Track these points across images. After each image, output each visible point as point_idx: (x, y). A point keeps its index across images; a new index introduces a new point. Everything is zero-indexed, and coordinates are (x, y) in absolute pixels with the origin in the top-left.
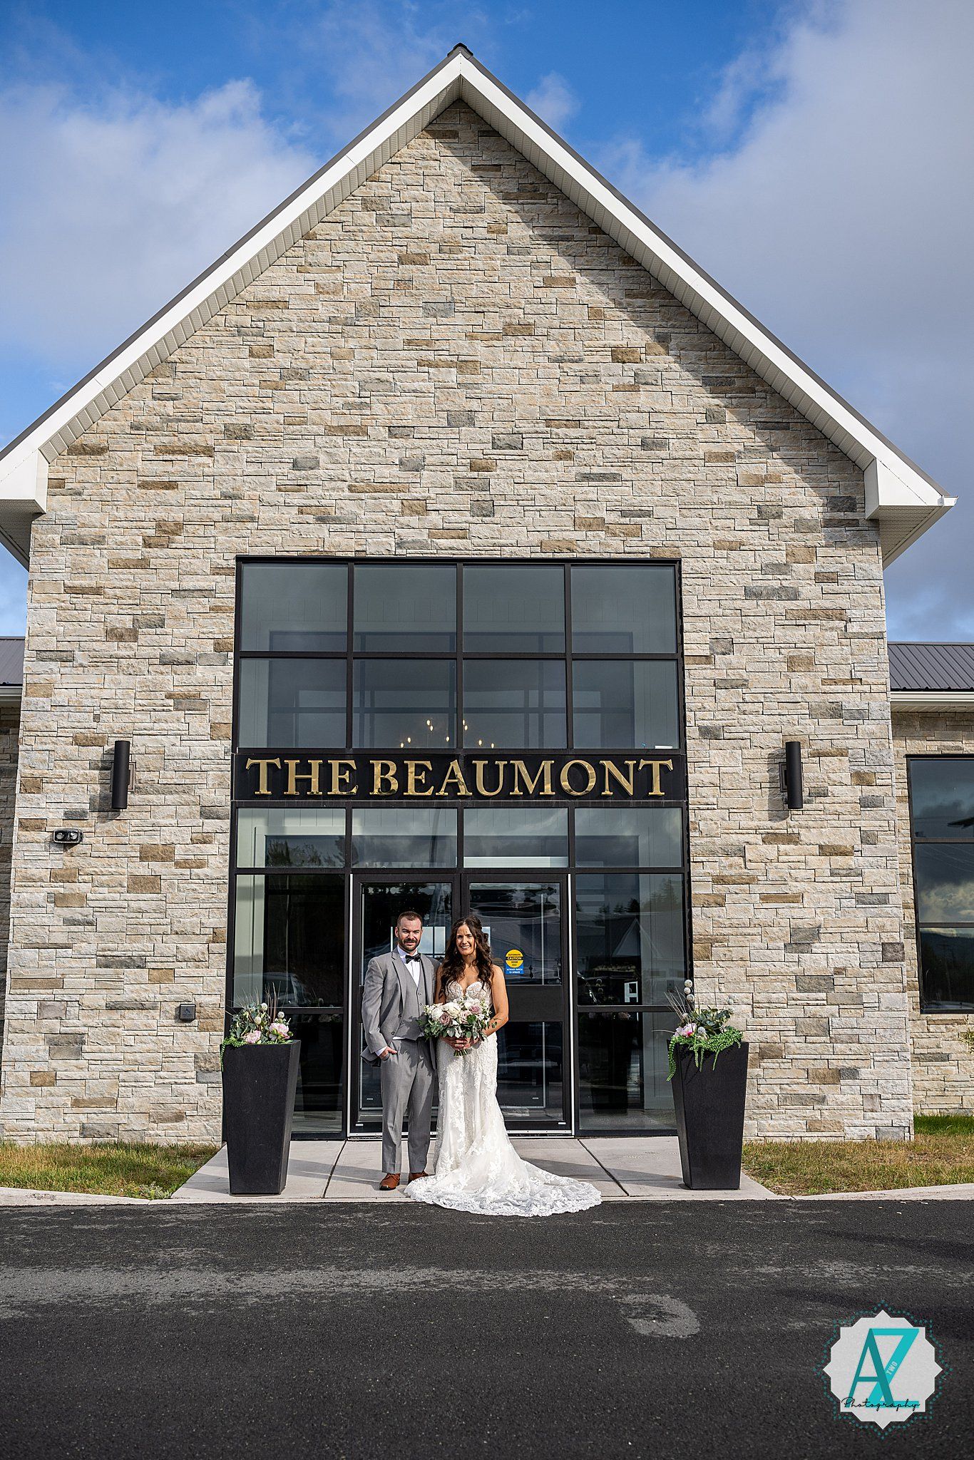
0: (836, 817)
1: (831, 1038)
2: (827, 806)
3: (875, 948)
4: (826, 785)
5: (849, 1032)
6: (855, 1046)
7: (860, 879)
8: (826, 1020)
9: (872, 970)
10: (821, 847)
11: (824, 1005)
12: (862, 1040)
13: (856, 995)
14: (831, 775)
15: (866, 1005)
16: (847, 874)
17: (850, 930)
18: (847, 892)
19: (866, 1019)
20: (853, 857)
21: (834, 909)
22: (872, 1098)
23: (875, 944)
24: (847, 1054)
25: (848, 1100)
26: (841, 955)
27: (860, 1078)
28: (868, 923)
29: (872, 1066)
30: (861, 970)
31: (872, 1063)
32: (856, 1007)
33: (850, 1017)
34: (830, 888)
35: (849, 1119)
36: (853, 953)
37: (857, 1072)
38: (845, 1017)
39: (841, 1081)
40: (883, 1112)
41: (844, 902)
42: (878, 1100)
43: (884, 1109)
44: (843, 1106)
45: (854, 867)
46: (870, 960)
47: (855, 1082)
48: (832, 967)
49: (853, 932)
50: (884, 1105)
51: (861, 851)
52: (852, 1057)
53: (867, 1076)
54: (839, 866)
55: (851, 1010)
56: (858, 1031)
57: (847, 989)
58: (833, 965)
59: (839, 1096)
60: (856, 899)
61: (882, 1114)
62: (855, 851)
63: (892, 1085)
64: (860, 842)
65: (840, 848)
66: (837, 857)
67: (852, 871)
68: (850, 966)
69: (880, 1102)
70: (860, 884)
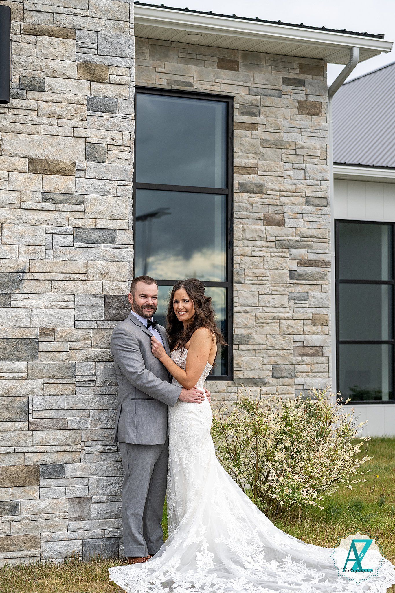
0: (54, 121)
1: (30, 423)
2: (42, 104)
3: (95, 302)
4: (43, 75)
5: (54, 414)
6: (61, 435)
7: (81, 208)
8: (25, 400)
9: (90, 331)
10: (31, 161)
11: (24, 379)
12: (72, 424)
13: (67, 365)
14: (52, 63)
15: (79, 379)
16: (64, 200)
17: (63, 277)
18: (64, 226)
19: (78, 397)
20: (73, 178)
21: (44, 248)
22: (80, 502)
23: (95, 296)
24: (50, 444)
25: (48, 506)
26: (50, 311)
27: (66, 476)
28: (88, 268)
29: (83, 460)
30: (76, 331)
31: (83, 456)
32: (65, 381)
33: (56, 395)
34: (39, 219)
35: (48, 532)
36: (67, 307)
37: (63, 468)
38: (50, 395)
39: (41, 481)
40: (94, 519)
41: (58, 239)
42: (88, 505)
43: (95, 515)
44: (40, 515)
45: (73, 191)
46: (88, 318)
47: (59, 482)
48: (37, 326)
49: (68, 279)
50: (95, 511)
51: (85, 170)
52: (56, 449)
53: (75, 474)
54: (54, 189)
55: (59, 385)
56: (67, 414)
57: (56, 357)
58: (38, 324)
59: (37, 501)
60: (75, 236)
61: (92, 523)
62: (77, 170)
63: (106, 484)
64: (84, 159)
65: (57, 164)
66: (52, 177)
67: (71, 196)
68: (62, 326)
69: (90, 506)
70: (81, 215)
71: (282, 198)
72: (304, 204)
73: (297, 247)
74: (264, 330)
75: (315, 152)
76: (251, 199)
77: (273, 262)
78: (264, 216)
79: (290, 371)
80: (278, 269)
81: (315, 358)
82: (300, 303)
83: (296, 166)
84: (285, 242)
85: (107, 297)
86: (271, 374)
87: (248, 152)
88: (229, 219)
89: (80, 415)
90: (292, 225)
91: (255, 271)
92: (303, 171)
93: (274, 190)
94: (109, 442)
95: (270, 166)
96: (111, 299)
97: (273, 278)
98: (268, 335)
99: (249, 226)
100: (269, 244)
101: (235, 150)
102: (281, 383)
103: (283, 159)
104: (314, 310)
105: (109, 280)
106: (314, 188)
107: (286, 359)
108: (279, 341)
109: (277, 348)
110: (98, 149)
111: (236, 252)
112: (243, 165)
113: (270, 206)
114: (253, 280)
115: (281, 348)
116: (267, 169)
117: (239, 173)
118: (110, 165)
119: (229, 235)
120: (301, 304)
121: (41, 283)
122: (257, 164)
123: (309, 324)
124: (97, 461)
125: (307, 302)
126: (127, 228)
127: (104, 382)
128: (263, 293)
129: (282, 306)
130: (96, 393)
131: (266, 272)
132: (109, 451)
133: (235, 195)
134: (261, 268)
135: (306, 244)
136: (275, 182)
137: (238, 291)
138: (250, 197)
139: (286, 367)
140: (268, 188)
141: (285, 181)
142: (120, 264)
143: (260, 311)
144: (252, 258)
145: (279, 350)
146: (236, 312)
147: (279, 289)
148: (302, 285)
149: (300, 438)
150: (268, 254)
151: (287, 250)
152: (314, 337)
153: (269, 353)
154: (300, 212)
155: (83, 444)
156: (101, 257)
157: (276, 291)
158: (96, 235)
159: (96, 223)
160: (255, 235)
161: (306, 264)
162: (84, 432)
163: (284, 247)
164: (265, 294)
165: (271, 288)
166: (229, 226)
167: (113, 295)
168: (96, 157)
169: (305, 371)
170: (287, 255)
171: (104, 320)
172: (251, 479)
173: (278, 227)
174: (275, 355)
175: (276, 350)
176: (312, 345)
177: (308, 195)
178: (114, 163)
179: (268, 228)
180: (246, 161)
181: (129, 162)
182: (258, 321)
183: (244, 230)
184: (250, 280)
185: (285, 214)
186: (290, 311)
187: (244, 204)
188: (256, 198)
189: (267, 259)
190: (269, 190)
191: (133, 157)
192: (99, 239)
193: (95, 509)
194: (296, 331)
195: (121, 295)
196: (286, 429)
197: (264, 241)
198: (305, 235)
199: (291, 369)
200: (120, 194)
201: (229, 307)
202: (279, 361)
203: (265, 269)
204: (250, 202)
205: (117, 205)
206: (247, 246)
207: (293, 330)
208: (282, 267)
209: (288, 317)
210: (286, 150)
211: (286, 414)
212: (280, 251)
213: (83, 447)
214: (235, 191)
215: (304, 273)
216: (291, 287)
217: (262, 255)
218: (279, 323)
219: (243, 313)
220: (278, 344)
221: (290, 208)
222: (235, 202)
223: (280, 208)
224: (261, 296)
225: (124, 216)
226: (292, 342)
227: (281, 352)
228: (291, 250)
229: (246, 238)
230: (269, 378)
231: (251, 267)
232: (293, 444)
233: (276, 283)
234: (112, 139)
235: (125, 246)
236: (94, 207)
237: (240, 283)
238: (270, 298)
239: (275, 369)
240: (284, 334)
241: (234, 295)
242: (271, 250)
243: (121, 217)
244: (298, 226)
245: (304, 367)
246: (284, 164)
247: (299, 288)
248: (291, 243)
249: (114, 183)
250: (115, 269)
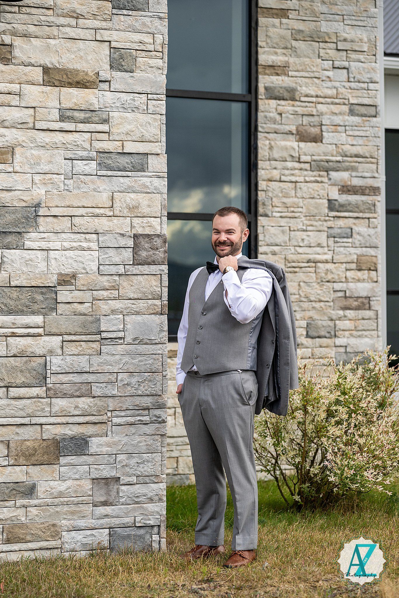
0: (74, 22)
1: (48, 389)
3: (123, 242)
5: (77, 378)
6: (84, 403)
7: (105, 127)
8: (41, 360)
9: (117, 278)
10: (46, 70)
11: (40, 335)
12: (96, 390)
13: (90, 319)
15: (104, 335)
16: (85, 118)
17: (85, 212)
18: (85, 149)
19: (104, 357)
20: (96, 91)
21: (63, 176)
22: (106, 484)
23: (123, 235)
24: (71, 414)
25: (69, 488)
26: (71, 253)
27: (90, 452)
28: (114, 201)
29: (109, 433)
30: (100, 278)
31: (109, 428)
32: (89, 337)
33: (78, 355)
34: (57, 141)
35: (69, 520)
36: (89, 249)
37: (87, 443)
38: (70, 355)
39: (61, 458)
40: (123, 504)
41: (78, 166)
42: (116, 487)
43: (124, 500)
44: (61, 499)
45: (97, 107)
46: (114, 262)
47: (82, 460)
48: (55, 272)
49: (90, 215)
50: (124, 494)
51: (109, 82)
52: (78, 420)
53: (101, 449)
54: (73, 105)
55: (81, 343)
56: (91, 378)
57: (77, 309)
58: (57, 269)
59: (56, 483)
60: (98, 162)
61: (120, 509)
62: (100, 81)
63: (137, 463)
64: (109, 67)
65: (77, 75)
66: (71, 90)
67: (94, 114)
68: (84, 271)
69: (118, 489)
70: (105, 136)
71: (320, 106)
72: (347, 114)
73: (338, 169)
74: (296, 276)
75: (361, 46)
76: (280, 108)
77: (308, 188)
78: (297, 129)
79: (328, 329)
80: (313, 198)
81: (360, 312)
82: (341, 241)
83: (337, 64)
84: (322, 163)
85: (137, 236)
86: (305, 333)
87: (275, 46)
88: (252, 133)
89: (106, 380)
90: (332, 141)
91: (285, 200)
92: (345, 71)
93: (309, 95)
94: (141, 412)
95: (305, 65)
96: (141, 239)
97: (308, 209)
98: (302, 284)
99: (277, 142)
100: (303, 166)
101: (260, 43)
102: (317, 345)
103: (321, 55)
104: (359, 251)
105: (139, 215)
106: (359, 93)
107: (324, 314)
108: (315, 290)
109: (312, 299)
110: (125, 56)
111: (261, 176)
112: (271, 63)
113: (304, 116)
114: (282, 212)
115: (317, 300)
116: (301, 68)
117: (265, 74)
118: (139, 75)
119: (252, 155)
120: (343, 242)
121: (59, 219)
122: (287, 62)
123: (353, 268)
124: (127, 435)
125: (350, 240)
126: (159, 152)
127: (135, 339)
128: (296, 229)
129: (319, 245)
130: (125, 353)
131: (299, 202)
132: (139, 422)
133: (260, 102)
134: (292, 197)
135: (349, 166)
136: (311, 85)
137: (263, 226)
138: (279, 105)
139: (325, 323)
140: (301, 93)
141: (324, 84)
142: (152, 196)
143: (290, 252)
144: (281, 184)
145: (316, 301)
146: (261, 254)
147: (315, 223)
148: (344, 219)
149: (358, 410)
150: (301, 179)
151: (325, 174)
152: (360, 285)
153: (303, 305)
154: (342, 124)
155: (109, 414)
156: (129, 187)
157: (312, 225)
158: (124, 161)
159: (123, 146)
160: (285, 154)
161: (349, 191)
162: (110, 400)
163: (322, 169)
164: (298, 230)
165: (305, 222)
166: (252, 143)
167: (144, 235)
168: (122, 66)
169: (347, 329)
170: (325, 180)
171: (133, 264)
172: (298, 460)
173: (314, 144)
174: (310, 308)
175: (311, 301)
176: (356, 296)
177: (352, 101)
178: (144, 72)
179: (302, 145)
180: (274, 58)
181: (161, 71)
182: (289, 265)
183: (271, 148)
184: (279, 212)
185: (323, 127)
186: (329, 252)
187: (271, 115)
188: (286, 106)
189: (300, 185)
190: (303, 95)
191: (166, 65)
192: (127, 166)
193: (124, 492)
194: (336, 277)
195: (152, 233)
196: (341, 399)
197: (296, 161)
198: (348, 154)
199: (330, 326)
200: (151, 111)
201: (253, 247)
202: (316, 317)
203: (298, 198)
204: (279, 112)
205: (148, 124)
206: (275, 168)
207: (333, 276)
208: (319, 195)
209: (327, 260)
210: (324, 44)
211: (340, 380)
212: (317, 175)
213: (110, 418)
214: (260, 97)
215: (346, 202)
216: (330, 220)
217: (294, 180)
218: (315, 267)
219: (270, 255)
220: (314, 294)
221: (330, 119)
222: (259, 111)
223: (316, 119)
224: (292, 233)
225: (156, 137)
226: (332, 292)
227: (317, 305)
228: (331, 173)
229: (273, 158)
230: (303, 338)
231: (280, 195)
232: (350, 417)
233: (311, 216)
234: (141, 43)
235: (157, 174)
236: (121, 126)
237: (266, 215)
238: (304, 235)
239: (309, 326)
240: (321, 282)
241: (259, 231)
242: (306, 173)
243: (152, 139)
244: (340, 142)
245: (347, 324)
246: (322, 62)
247: (341, 223)
248: (331, 164)
249: (144, 97)
250: (146, 203)
